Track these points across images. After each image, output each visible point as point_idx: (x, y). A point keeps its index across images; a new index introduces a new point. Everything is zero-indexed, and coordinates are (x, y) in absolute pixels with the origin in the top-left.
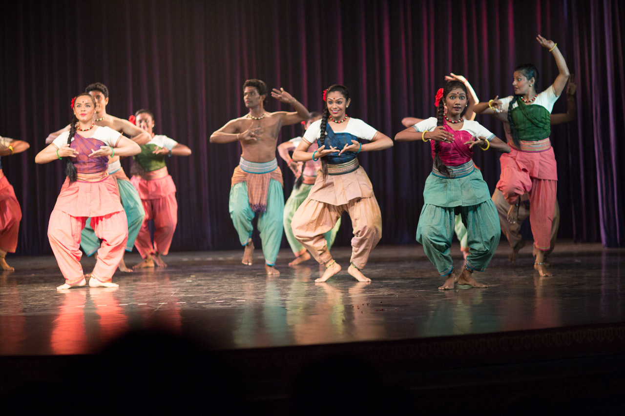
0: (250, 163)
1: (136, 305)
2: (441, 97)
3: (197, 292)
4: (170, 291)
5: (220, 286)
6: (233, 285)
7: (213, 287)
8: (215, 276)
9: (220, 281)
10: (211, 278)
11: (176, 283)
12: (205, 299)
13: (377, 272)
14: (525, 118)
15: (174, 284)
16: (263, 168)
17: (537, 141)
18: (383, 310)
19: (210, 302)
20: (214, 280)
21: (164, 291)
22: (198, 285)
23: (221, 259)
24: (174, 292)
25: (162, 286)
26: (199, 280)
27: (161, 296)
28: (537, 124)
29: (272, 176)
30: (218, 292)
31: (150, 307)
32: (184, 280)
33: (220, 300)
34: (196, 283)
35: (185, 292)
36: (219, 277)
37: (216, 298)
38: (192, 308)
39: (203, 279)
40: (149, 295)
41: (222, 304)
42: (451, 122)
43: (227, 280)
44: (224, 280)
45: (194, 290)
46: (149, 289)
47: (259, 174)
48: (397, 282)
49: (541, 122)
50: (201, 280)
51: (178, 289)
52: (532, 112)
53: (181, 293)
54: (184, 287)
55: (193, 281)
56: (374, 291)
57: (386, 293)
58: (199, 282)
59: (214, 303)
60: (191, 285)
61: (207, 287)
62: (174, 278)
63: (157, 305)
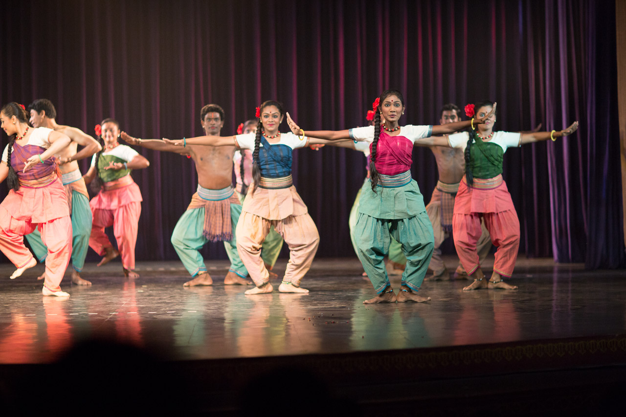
0: (208, 190)
1: (87, 315)
2: (377, 106)
3: (148, 302)
4: (120, 301)
5: (171, 297)
6: (185, 296)
7: (165, 298)
8: (167, 286)
9: (171, 291)
10: (163, 289)
11: (127, 293)
12: (156, 309)
13: (329, 284)
14: (482, 155)
15: (125, 293)
16: (221, 195)
17: (492, 178)
18: (334, 322)
19: (161, 313)
20: (166, 290)
21: (115, 300)
22: (149, 296)
23: (173, 269)
24: (125, 302)
25: (113, 296)
26: (150, 290)
27: (110, 306)
28: (493, 161)
29: (231, 201)
30: (169, 303)
31: (101, 316)
32: (135, 290)
33: (171, 311)
34: (147, 294)
35: (136, 302)
36: (171, 288)
37: (167, 309)
39: (154, 289)
40: (100, 305)
41: (173, 315)
42: (388, 130)
43: (179, 291)
44: (176, 291)
46: (100, 298)
47: (218, 200)
48: (349, 295)
49: (497, 160)
50: (152, 290)
51: (129, 299)
52: (490, 149)
53: (133, 303)
54: (135, 297)
55: (144, 291)
56: (326, 304)
57: (338, 306)
58: (151, 292)
59: (165, 314)
61: (158, 298)
63: (108, 315)
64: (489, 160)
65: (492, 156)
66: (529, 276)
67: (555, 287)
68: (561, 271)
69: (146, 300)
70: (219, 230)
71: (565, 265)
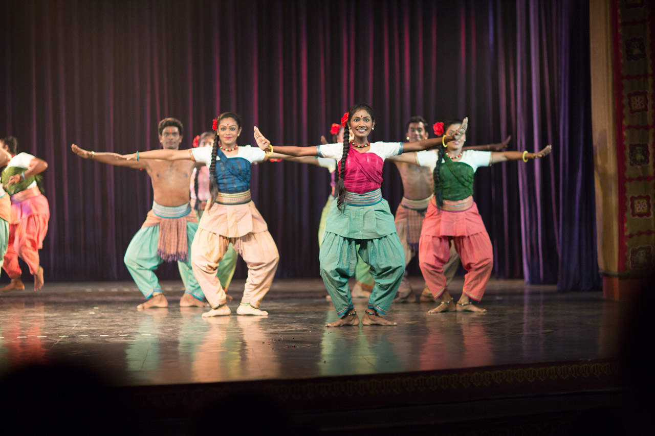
0: (164, 207)
1: (35, 338)
2: (346, 121)
3: (99, 324)
4: (71, 324)
5: (124, 319)
6: (138, 318)
7: (117, 320)
8: (119, 308)
9: (124, 314)
10: (115, 310)
11: (78, 316)
12: (108, 332)
13: (290, 306)
14: (452, 176)
15: (76, 316)
16: (178, 213)
17: (462, 200)
18: (295, 346)
19: (113, 336)
20: (118, 312)
21: (65, 322)
22: (101, 318)
23: (126, 290)
24: (76, 325)
25: (63, 318)
26: (102, 312)
27: (61, 328)
28: (464, 183)
29: (188, 219)
30: (122, 326)
31: (50, 340)
32: (86, 312)
33: (124, 334)
34: (99, 316)
35: (87, 324)
36: (124, 310)
37: (120, 332)
38: (94, 342)
39: (107, 311)
40: (49, 327)
41: (126, 338)
42: (357, 147)
43: (132, 313)
44: (129, 313)
45: (98, 323)
46: (50, 321)
47: (173, 218)
48: (311, 317)
49: (467, 181)
50: (105, 312)
51: (80, 322)
52: (460, 170)
53: (83, 325)
54: (86, 319)
55: (96, 313)
56: (286, 327)
57: (299, 329)
58: (103, 314)
59: (118, 337)
60: (94, 318)
61: (110, 320)
62: (76, 310)
63: (58, 338)
64: (459, 181)
65: (462, 176)
66: (498, 298)
67: (526, 309)
68: (532, 293)
69: (97, 323)
70: (174, 249)
71: (537, 288)
